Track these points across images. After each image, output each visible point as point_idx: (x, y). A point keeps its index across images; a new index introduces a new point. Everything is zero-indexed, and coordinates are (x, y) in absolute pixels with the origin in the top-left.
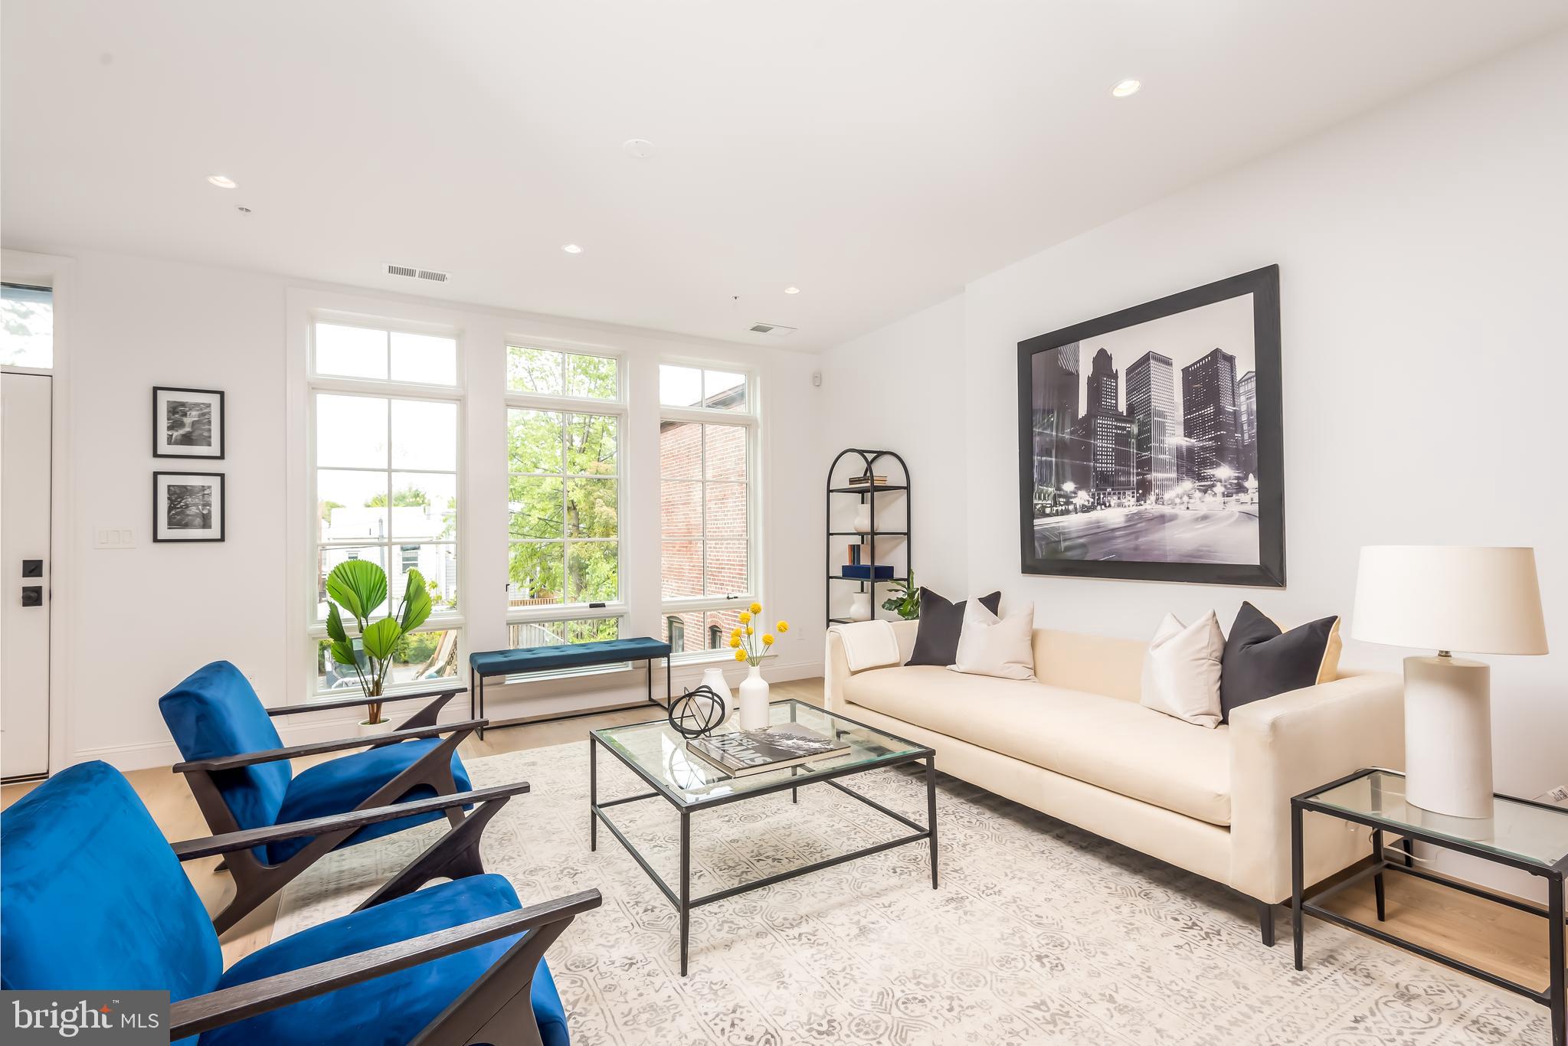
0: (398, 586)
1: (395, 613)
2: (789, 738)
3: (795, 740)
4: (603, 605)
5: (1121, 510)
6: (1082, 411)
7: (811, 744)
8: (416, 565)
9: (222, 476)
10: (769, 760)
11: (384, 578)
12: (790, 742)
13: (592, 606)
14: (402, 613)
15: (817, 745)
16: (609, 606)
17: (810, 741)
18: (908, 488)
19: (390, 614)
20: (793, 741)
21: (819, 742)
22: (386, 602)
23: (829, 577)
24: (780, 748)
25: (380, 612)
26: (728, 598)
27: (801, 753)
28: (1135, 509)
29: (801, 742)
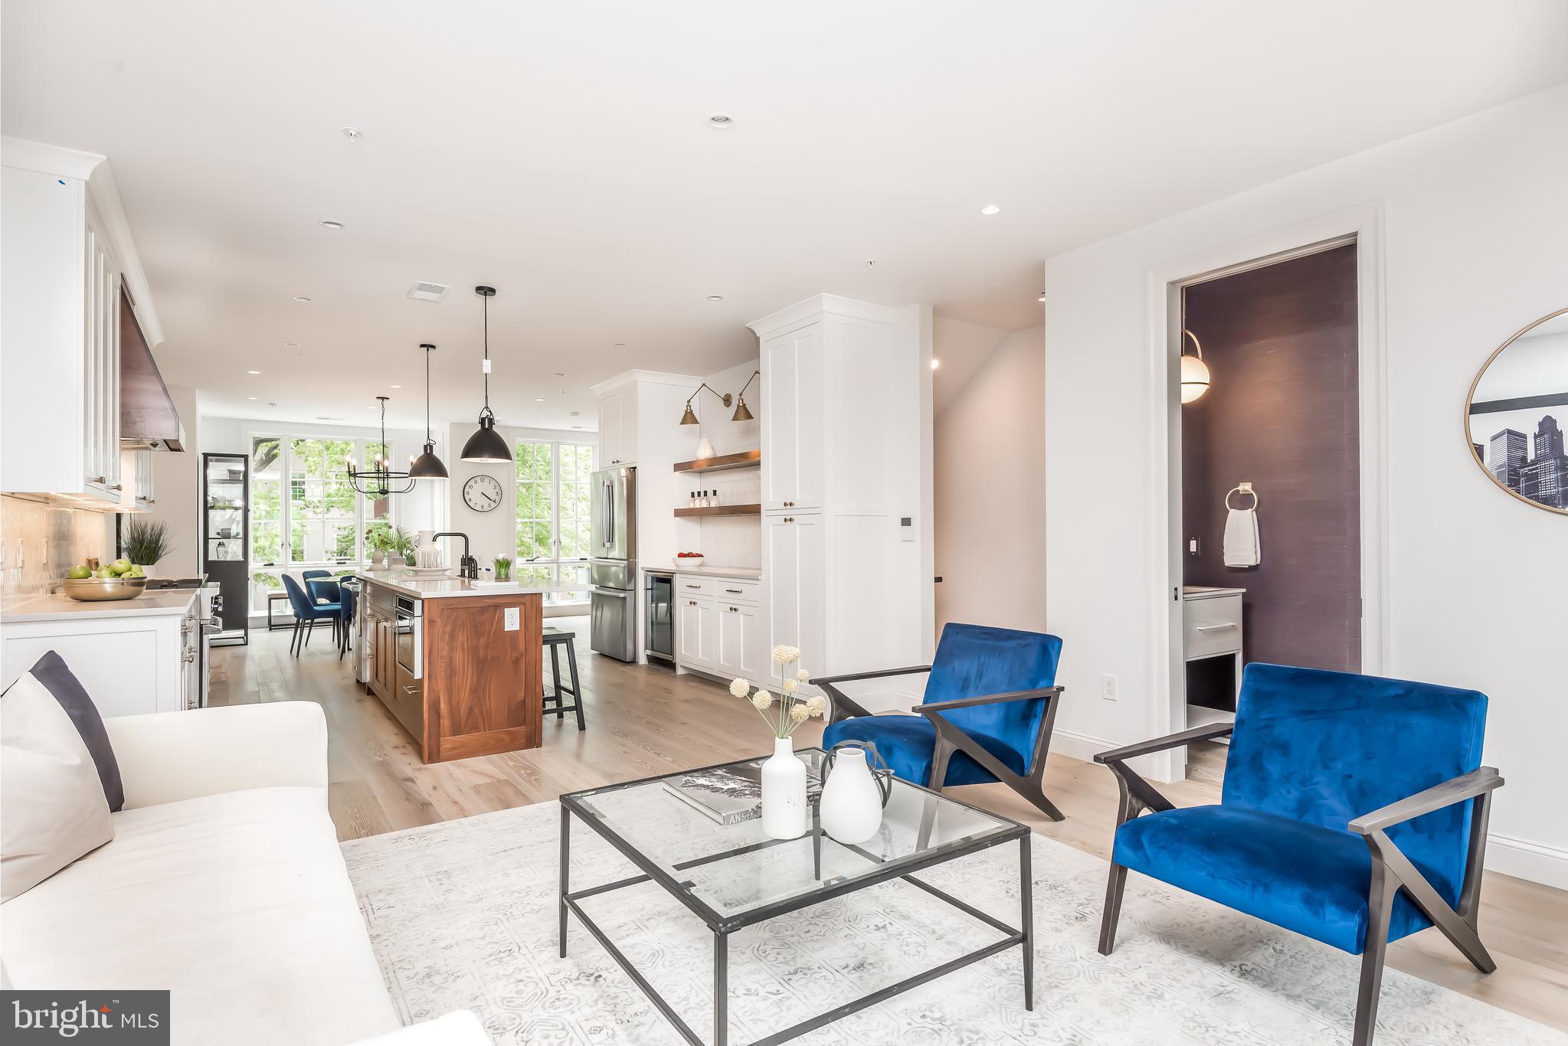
2: (732, 792)
3: (725, 788)
7: (707, 783)
10: (753, 765)
12: (732, 785)
15: (702, 781)
17: (707, 787)
20: (728, 787)
21: (698, 785)
24: (743, 778)
27: (719, 772)
29: (719, 785)
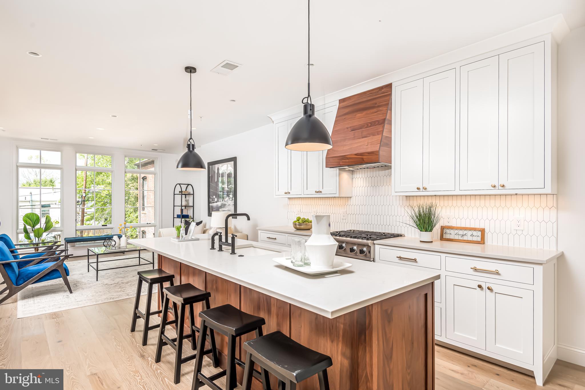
0: (43, 220)
1: (42, 227)
4: (106, 225)
5: (220, 202)
6: (216, 181)
8: (49, 213)
11: (39, 217)
13: (103, 226)
14: (44, 227)
16: (108, 225)
18: (193, 194)
19: (41, 227)
22: (39, 224)
23: (174, 218)
25: (38, 226)
26: (147, 224)
28: (222, 202)
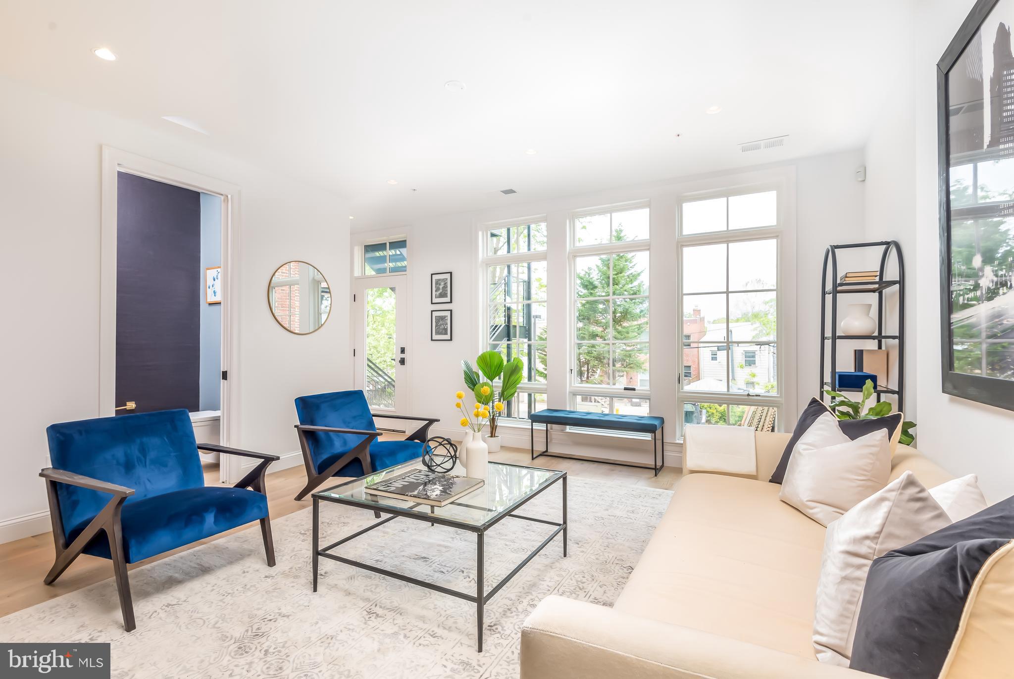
4: (634, 390)
9: (451, 311)
13: (625, 389)
18: (901, 283)
